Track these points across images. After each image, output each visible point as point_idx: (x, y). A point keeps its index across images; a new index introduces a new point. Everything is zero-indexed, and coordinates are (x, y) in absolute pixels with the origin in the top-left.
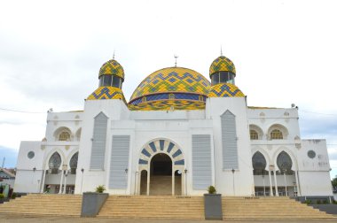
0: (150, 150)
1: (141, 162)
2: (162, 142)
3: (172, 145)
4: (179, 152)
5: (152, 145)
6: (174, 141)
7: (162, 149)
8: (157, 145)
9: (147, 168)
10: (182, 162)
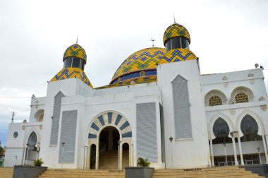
0: (98, 124)
1: (91, 136)
2: (110, 114)
3: (119, 117)
4: (127, 124)
5: (101, 118)
6: (122, 112)
7: (110, 122)
8: (106, 118)
9: (96, 142)
10: (129, 135)
